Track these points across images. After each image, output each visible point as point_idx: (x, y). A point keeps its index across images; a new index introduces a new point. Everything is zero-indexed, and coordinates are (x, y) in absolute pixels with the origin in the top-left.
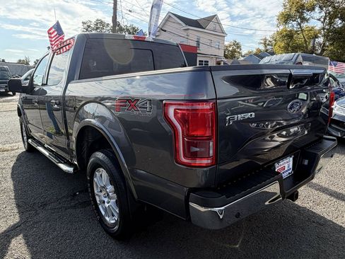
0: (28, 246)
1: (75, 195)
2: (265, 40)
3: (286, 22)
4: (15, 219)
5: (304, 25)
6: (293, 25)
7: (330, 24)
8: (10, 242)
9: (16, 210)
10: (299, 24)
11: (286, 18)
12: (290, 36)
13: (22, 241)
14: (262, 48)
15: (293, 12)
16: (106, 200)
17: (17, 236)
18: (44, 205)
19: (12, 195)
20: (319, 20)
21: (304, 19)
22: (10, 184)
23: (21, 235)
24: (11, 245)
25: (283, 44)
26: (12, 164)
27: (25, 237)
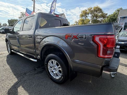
0: (26, 90)
1: (35, 69)
2: (76, 22)
3: (82, 17)
4: (15, 80)
5: (86, 18)
6: (84, 18)
7: (93, 18)
8: (17, 90)
9: (15, 77)
10: (85, 18)
11: (82, 16)
12: (83, 21)
13: (22, 89)
14: (75, 23)
15: (84, 15)
16: (54, 71)
17: (19, 87)
18: (25, 74)
19: (11, 71)
20: (90, 17)
21: (86, 17)
22: (8, 67)
23: (21, 86)
24: (18, 91)
25: (81, 23)
26: (6, 59)
27: (23, 87)
